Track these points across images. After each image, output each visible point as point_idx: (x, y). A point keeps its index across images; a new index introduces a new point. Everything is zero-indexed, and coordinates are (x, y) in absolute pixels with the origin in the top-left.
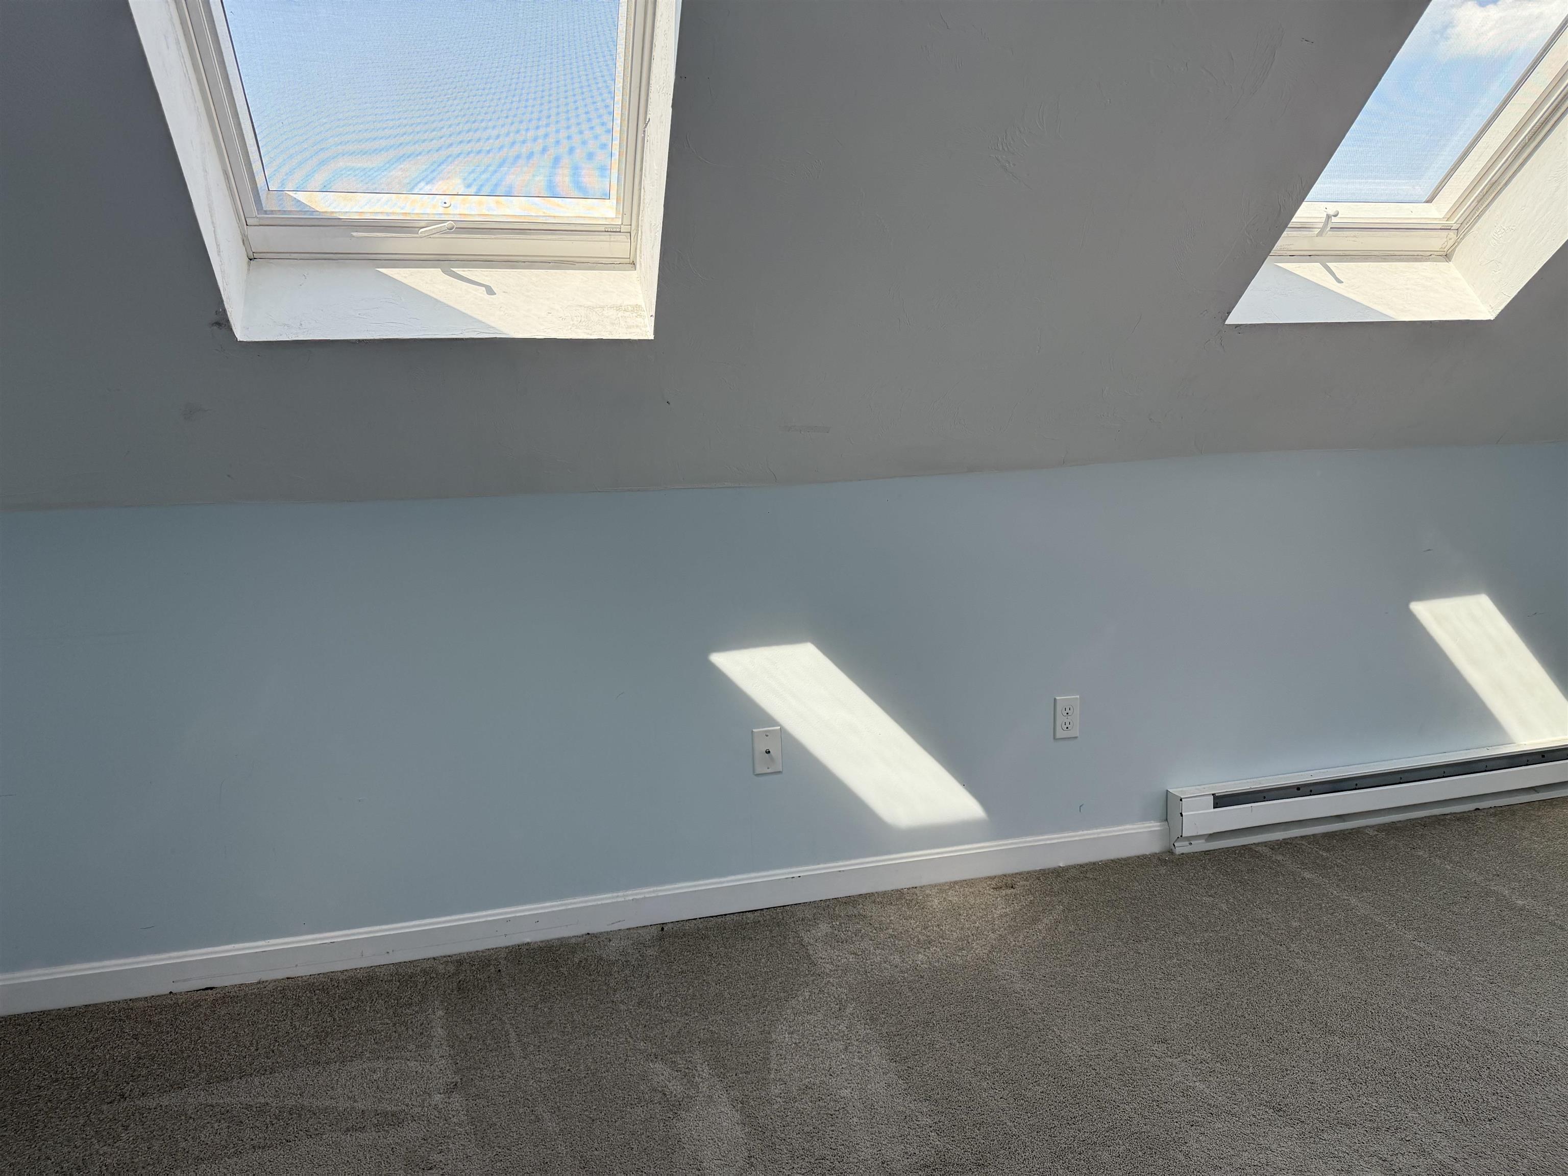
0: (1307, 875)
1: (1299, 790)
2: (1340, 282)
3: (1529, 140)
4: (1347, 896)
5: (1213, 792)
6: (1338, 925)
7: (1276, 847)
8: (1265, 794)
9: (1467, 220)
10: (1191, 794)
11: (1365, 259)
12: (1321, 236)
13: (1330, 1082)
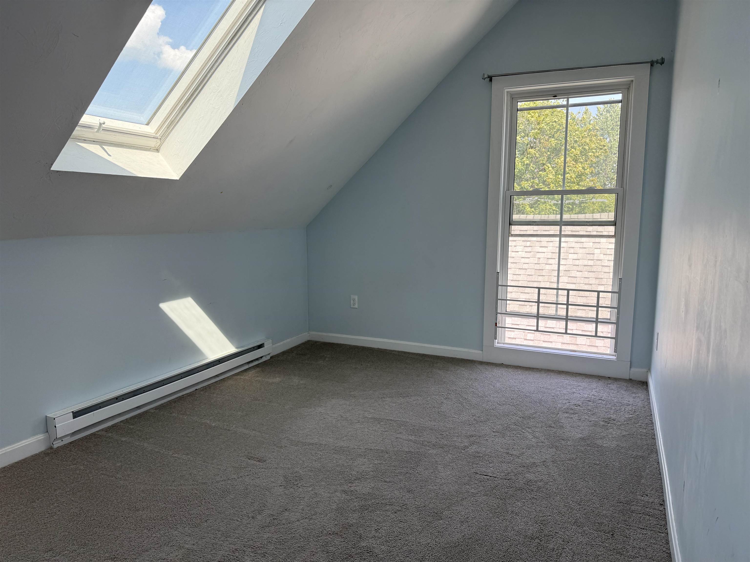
0: (123, 439)
1: (117, 399)
2: (110, 155)
3: (184, 105)
4: (143, 443)
5: (72, 411)
6: (139, 458)
7: (108, 430)
8: (100, 405)
9: (164, 135)
10: (60, 414)
11: (121, 146)
12: (98, 133)
13: (138, 534)
